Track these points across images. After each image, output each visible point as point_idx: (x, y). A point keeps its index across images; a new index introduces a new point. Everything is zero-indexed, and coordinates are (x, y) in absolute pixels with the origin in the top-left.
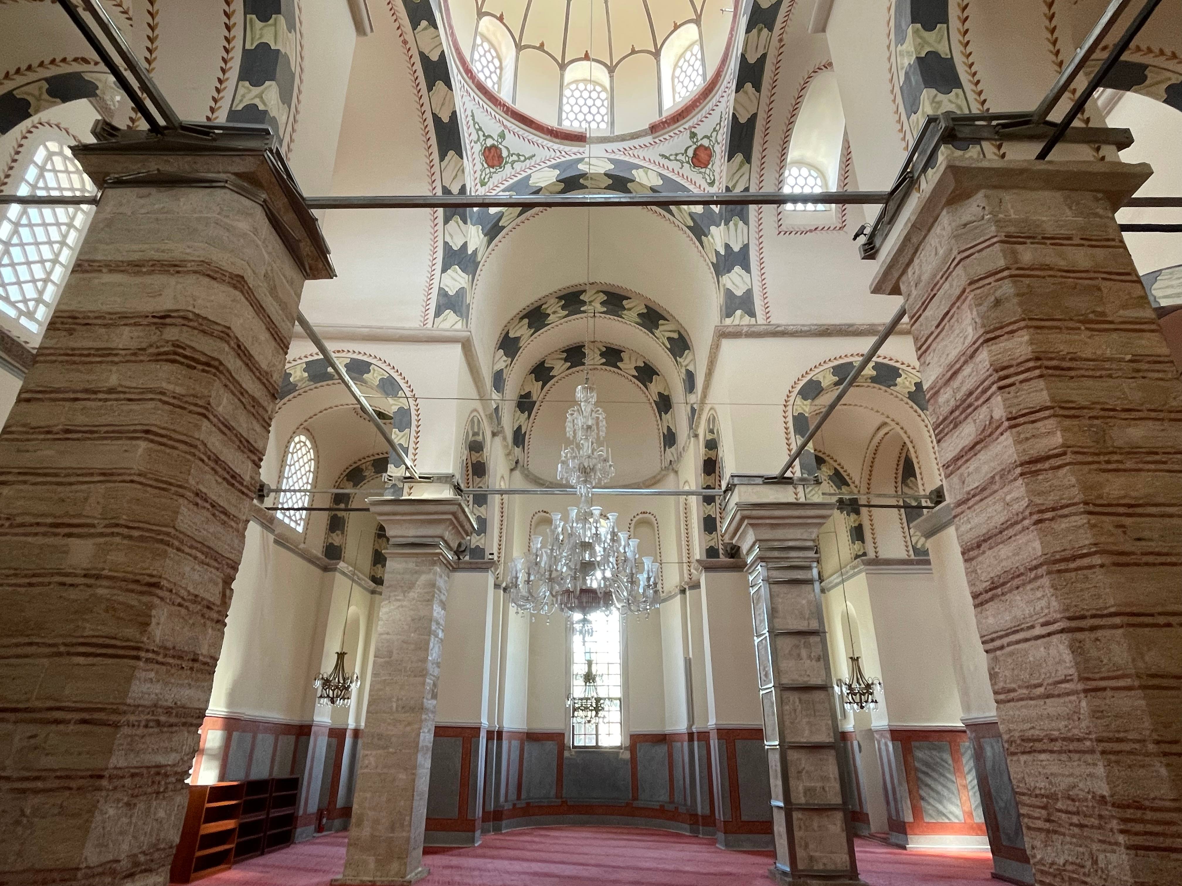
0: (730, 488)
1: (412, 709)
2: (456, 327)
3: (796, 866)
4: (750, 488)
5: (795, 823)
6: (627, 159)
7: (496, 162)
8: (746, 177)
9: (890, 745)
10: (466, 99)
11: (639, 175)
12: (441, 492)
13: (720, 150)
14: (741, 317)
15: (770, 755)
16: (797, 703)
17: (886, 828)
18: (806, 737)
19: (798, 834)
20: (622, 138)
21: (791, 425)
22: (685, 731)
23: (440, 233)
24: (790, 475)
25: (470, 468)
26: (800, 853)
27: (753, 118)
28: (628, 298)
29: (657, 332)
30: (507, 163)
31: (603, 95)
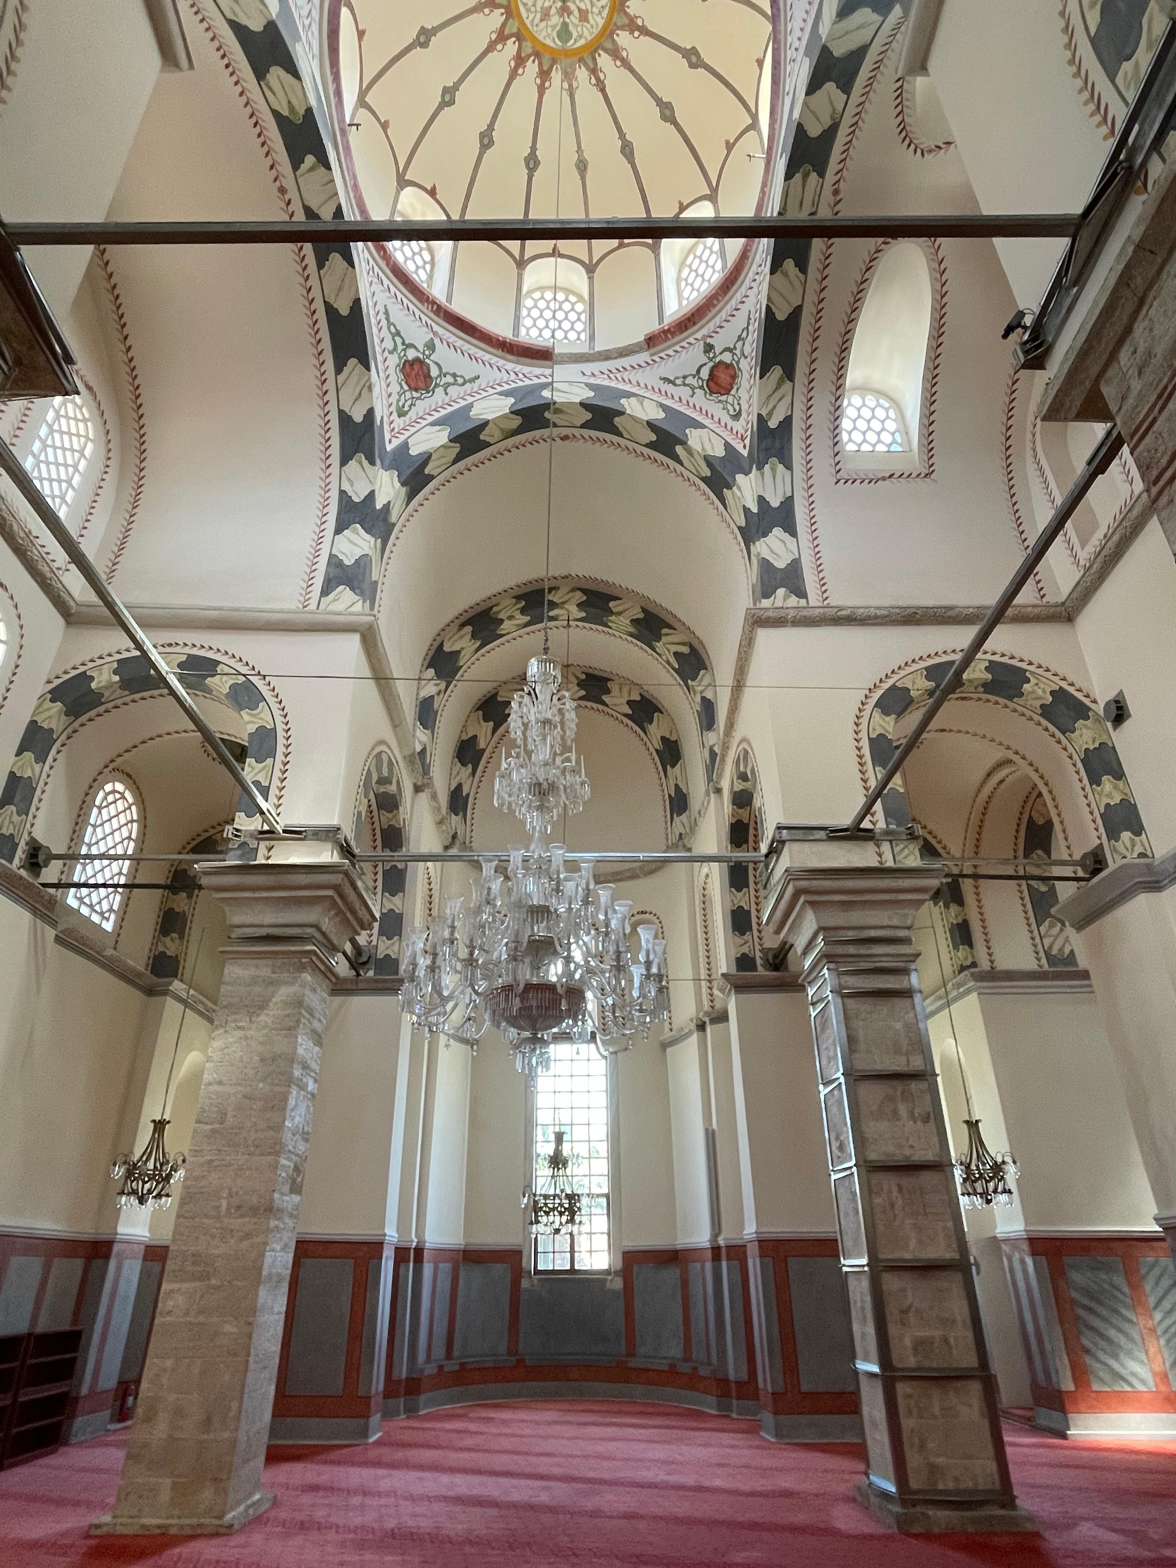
0: (774, 850)
1: (254, 1210)
2: (353, 609)
3: (907, 1481)
4: (806, 846)
5: (901, 1402)
6: (613, 384)
7: (421, 384)
8: (787, 400)
9: (1029, 1261)
10: (376, 287)
11: (630, 406)
12: (319, 854)
13: (748, 367)
14: (785, 598)
15: (852, 1283)
16: (895, 1193)
17: (1030, 1402)
18: (911, 1252)
19: (907, 1424)
20: (606, 356)
21: (866, 751)
22: (708, 1245)
23: (334, 479)
24: (870, 826)
25: (378, 836)
26: (914, 1460)
27: (796, 313)
28: (616, 598)
29: (659, 645)
30: (437, 385)
31: (580, 307)
